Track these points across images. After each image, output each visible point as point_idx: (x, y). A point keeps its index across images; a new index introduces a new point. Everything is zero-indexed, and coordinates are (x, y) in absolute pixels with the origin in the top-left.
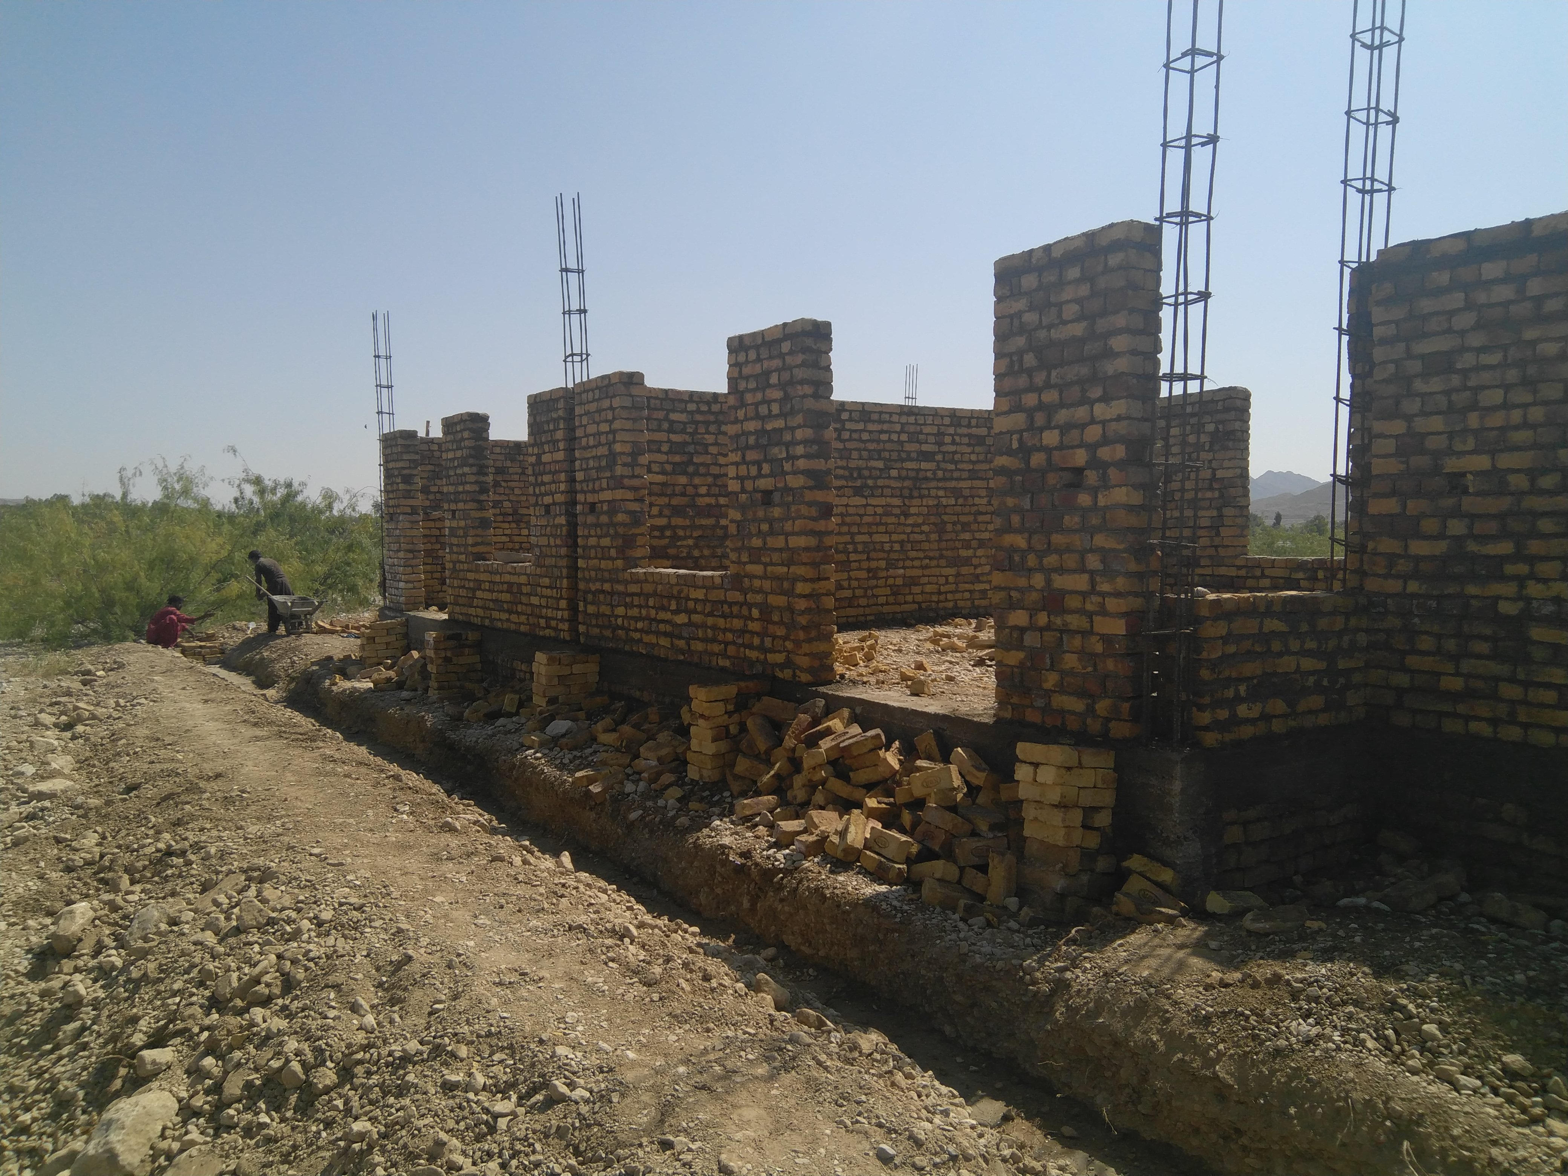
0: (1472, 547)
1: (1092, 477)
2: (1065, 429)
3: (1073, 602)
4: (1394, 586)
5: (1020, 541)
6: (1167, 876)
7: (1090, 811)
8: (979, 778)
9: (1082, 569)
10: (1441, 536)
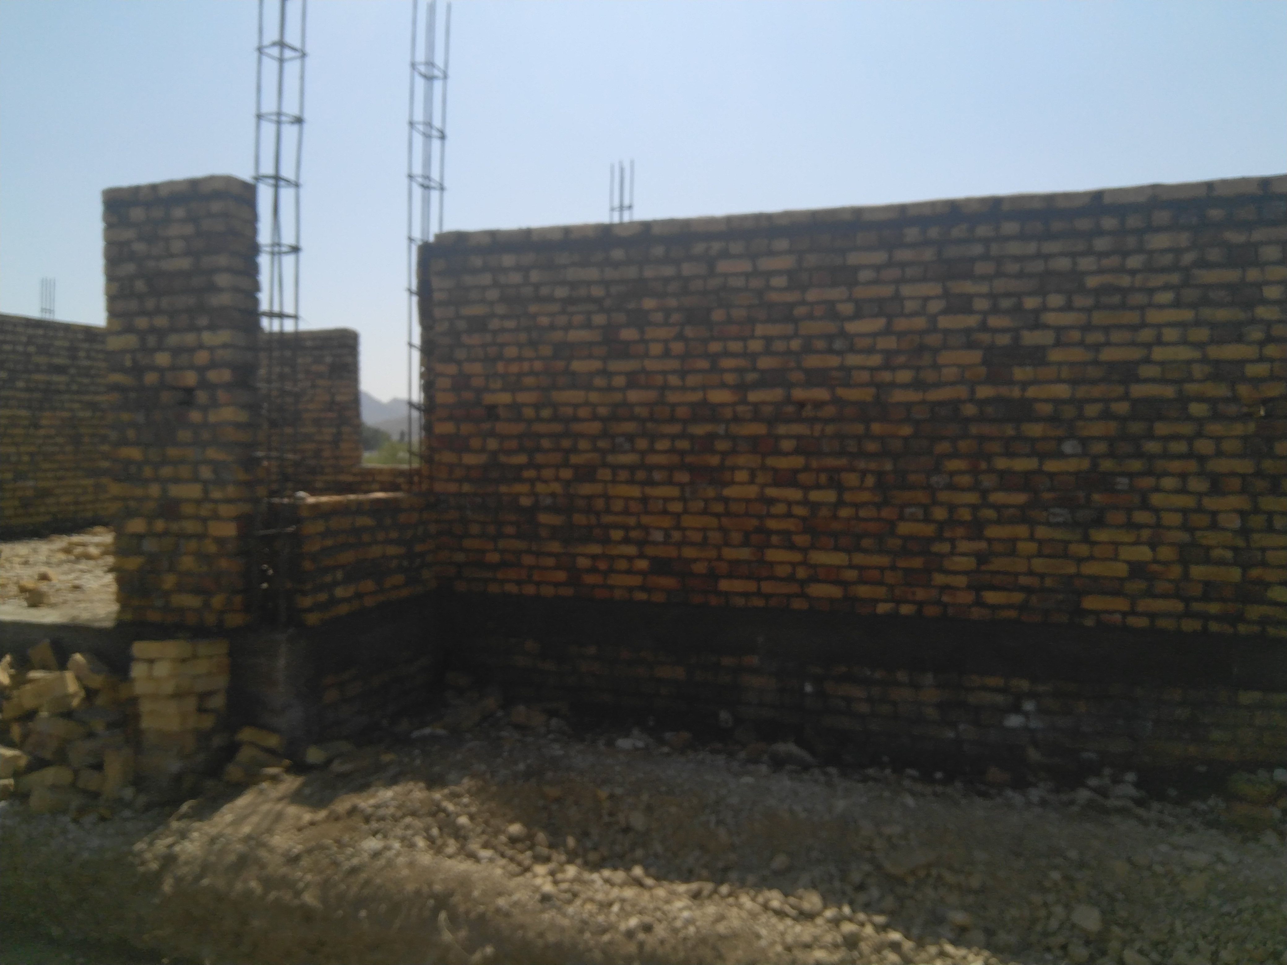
0: (503, 459)
1: (202, 397)
2: (176, 351)
3: (188, 509)
4: (452, 487)
5: (135, 453)
6: (273, 741)
7: (203, 696)
8: (97, 681)
9: (196, 479)
10: (483, 450)
